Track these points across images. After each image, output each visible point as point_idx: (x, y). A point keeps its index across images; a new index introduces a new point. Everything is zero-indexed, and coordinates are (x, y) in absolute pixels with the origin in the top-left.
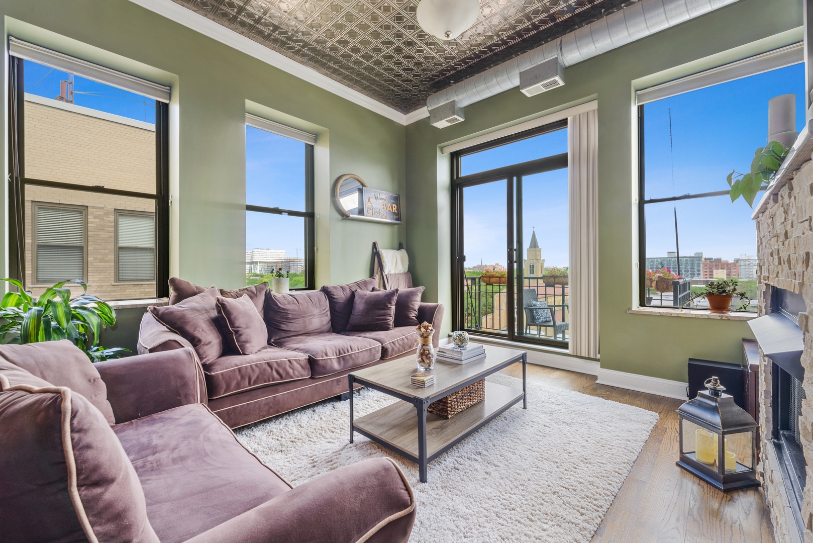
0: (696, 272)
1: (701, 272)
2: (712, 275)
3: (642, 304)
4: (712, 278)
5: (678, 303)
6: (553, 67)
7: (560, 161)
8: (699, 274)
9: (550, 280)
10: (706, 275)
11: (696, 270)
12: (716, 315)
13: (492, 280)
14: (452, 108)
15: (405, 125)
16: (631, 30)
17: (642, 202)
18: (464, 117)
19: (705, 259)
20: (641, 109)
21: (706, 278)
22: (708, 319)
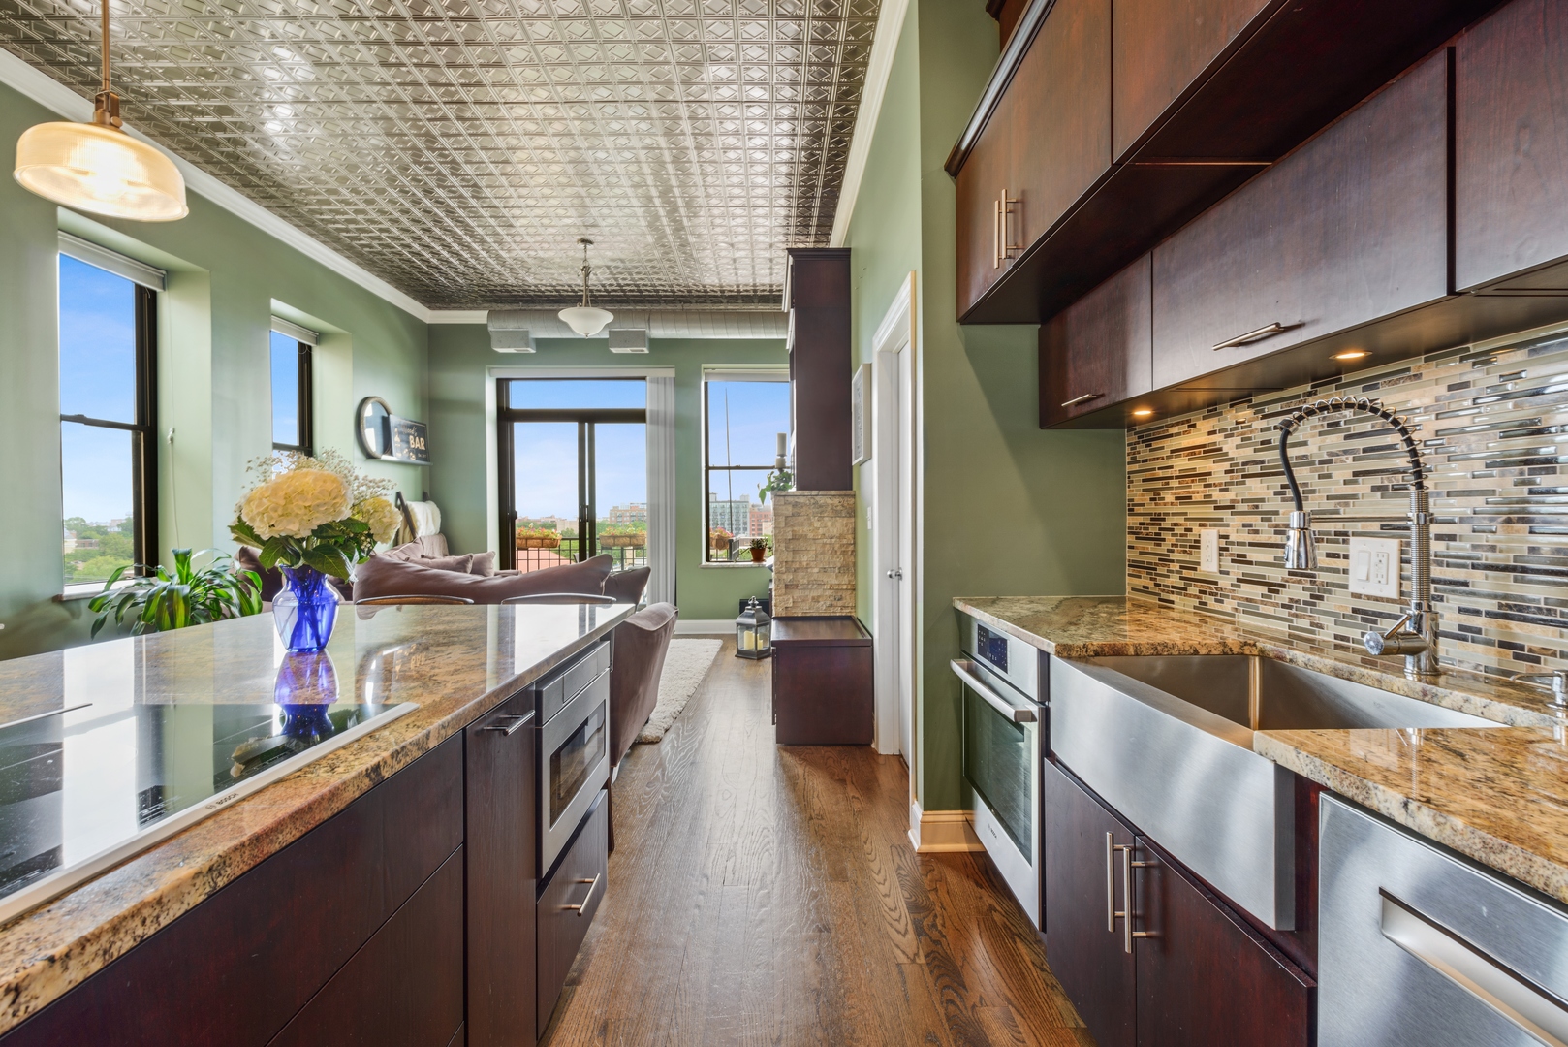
0: (742, 526)
1: (748, 526)
2: (761, 530)
3: (708, 560)
4: (760, 534)
5: (731, 557)
6: (639, 337)
7: (638, 416)
8: (745, 529)
9: (609, 541)
10: (753, 530)
11: (741, 522)
12: (756, 564)
13: (530, 542)
14: (523, 337)
15: (428, 322)
16: (704, 331)
17: (708, 468)
18: (535, 347)
19: (753, 506)
20: (706, 384)
21: (753, 535)
22: (751, 567)
